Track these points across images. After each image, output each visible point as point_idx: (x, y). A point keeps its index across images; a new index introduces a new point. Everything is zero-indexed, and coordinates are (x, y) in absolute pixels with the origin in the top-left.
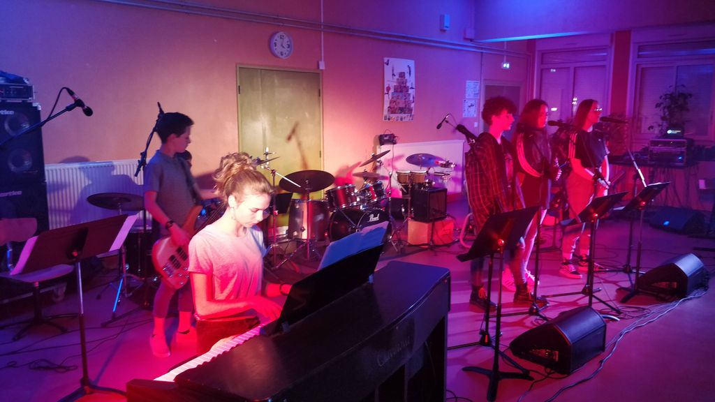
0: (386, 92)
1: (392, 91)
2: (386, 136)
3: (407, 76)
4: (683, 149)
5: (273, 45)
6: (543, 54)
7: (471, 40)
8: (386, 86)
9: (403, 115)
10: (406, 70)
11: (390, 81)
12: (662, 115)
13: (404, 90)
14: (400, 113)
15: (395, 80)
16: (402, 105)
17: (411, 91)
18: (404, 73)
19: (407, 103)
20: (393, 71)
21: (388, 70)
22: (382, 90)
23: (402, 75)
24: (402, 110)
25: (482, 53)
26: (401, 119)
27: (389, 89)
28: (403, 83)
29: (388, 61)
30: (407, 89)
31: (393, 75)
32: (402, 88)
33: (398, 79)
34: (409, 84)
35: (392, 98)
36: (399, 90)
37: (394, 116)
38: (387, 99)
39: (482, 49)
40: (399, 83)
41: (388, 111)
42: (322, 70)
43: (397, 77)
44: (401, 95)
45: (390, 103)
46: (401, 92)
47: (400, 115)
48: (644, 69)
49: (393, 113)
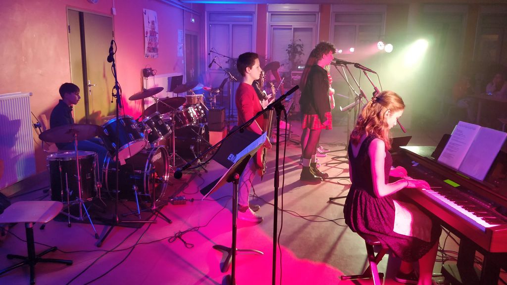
0: (145, 35)
1: (149, 35)
2: (147, 69)
3: (155, 24)
6: (210, 14)
8: (145, 31)
10: (155, 20)
11: (148, 27)
14: (153, 52)
16: (153, 46)
17: (157, 35)
20: (148, 19)
21: (146, 18)
23: (153, 23)
24: (154, 50)
25: (183, 10)
27: (147, 33)
28: (154, 29)
29: (145, 11)
30: (155, 33)
31: (149, 22)
32: (153, 33)
33: (151, 26)
34: (156, 30)
35: (149, 40)
37: (150, 54)
38: (147, 41)
39: (183, 7)
40: (152, 29)
42: (114, 15)
43: (151, 24)
44: (153, 38)
45: (149, 43)
46: (153, 36)
47: (153, 54)
48: (274, 29)
49: (150, 52)
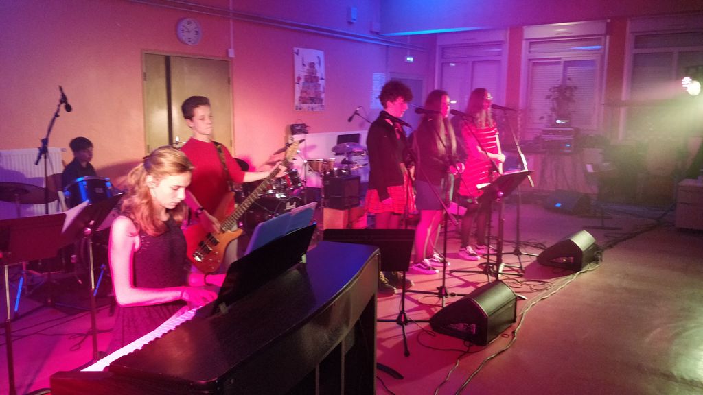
0: (296, 81)
1: (302, 81)
2: (298, 125)
3: (317, 66)
4: (571, 137)
5: (180, 31)
6: (443, 48)
7: (377, 33)
8: (296, 76)
9: (314, 105)
10: (316, 61)
11: (301, 71)
12: (551, 106)
13: (314, 80)
14: (311, 103)
15: (305, 70)
16: (313, 95)
17: (321, 82)
18: (313, 63)
19: (318, 93)
20: (303, 60)
21: (298, 60)
22: (293, 81)
23: (312, 65)
24: (313, 100)
25: (388, 46)
26: (313, 109)
27: (299, 78)
28: (313, 74)
29: (298, 50)
30: (316, 78)
31: (304, 65)
32: (312, 78)
33: (308, 70)
34: (319, 75)
35: (303, 88)
36: (310, 80)
37: (305, 106)
38: (298, 88)
39: (387, 42)
40: (309, 73)
41: (300, 100)
42: (231, 58)
43: (307, 67)
44: (311, 85)
45: (302, 92)
46: (312, 82)
47: (310, 105)
48: (535, 64)
49: (304, 102)
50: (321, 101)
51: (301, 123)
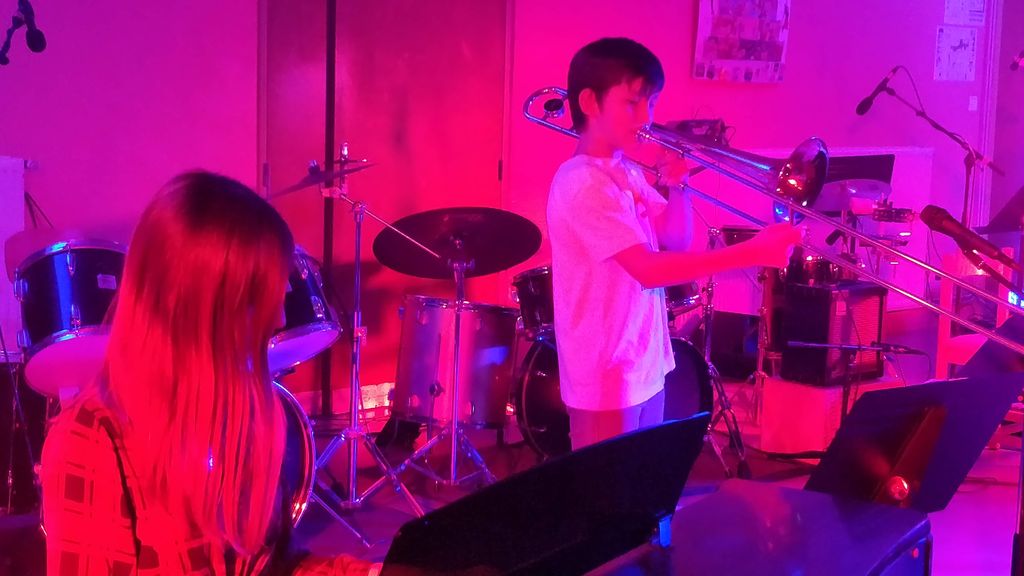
9: (753, 64)
16: (749, 35)
19: (769, 29)
26: (748, 76)
41: (710, 48)
50: (774, 51)
51: (709, 117)
